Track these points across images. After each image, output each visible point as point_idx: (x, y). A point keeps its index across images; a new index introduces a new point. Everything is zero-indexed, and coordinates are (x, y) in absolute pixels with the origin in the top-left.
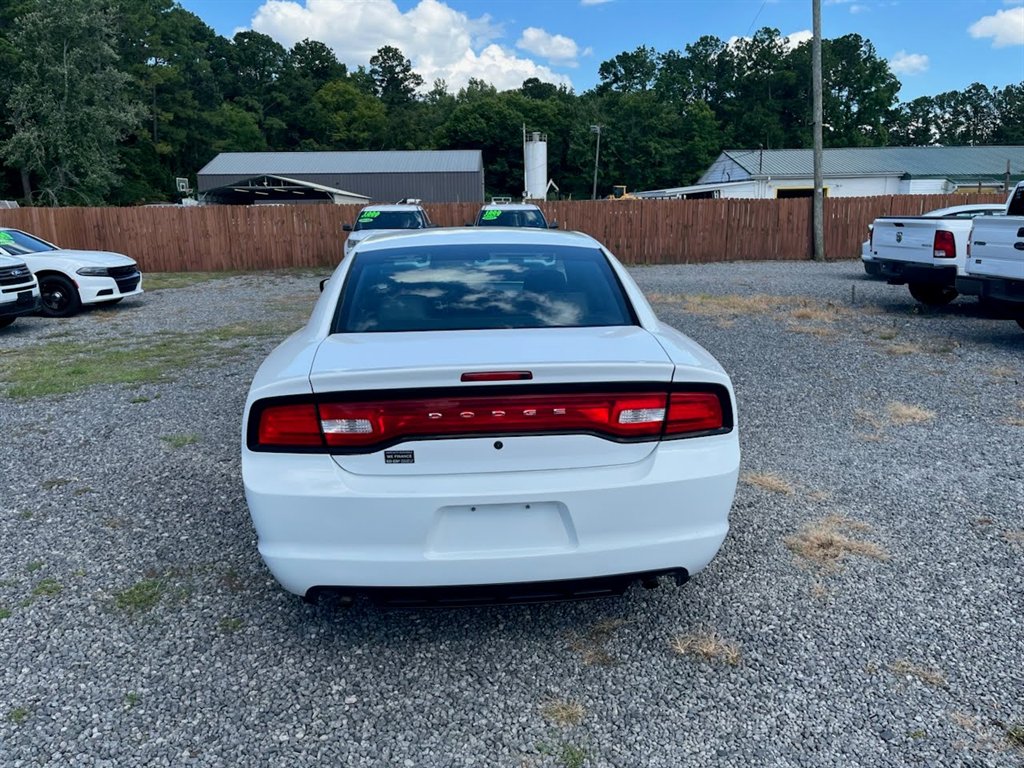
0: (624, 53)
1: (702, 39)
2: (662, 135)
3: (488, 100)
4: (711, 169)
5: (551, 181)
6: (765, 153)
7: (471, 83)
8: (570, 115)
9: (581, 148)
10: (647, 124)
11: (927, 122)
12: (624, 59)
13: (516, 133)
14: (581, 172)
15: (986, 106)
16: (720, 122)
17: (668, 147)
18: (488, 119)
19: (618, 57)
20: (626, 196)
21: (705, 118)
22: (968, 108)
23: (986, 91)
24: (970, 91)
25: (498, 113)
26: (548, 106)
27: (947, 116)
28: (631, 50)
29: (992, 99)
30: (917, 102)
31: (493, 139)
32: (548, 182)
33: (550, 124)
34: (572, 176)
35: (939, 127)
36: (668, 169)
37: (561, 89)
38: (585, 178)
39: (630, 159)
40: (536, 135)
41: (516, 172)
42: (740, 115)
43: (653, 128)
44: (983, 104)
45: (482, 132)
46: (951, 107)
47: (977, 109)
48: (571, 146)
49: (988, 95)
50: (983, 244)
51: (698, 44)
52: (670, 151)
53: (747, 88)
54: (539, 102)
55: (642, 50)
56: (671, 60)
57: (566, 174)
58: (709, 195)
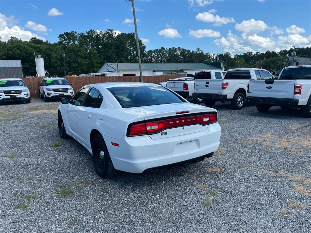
0: (67, 32)
1: (90, 30)
2: (82, 58)
3: (20, 44)
4: (102, 68)
5: (46, 71)
6: (118, 64)
7: (11, 38)
8: (51, 50)
9: (56, 61)
10: (77, 54)
11: (151, 57)
12: (67, 34)
13: (32, 55)
14: (57, 68)
15: (165, 53)
16: (99, 54)
17: (84, 61)
18: (20, 50)
19: (64, 33)
20: (73, 76)
21: (95, 53)
22: (161, 53)
23: (165, 49)
24: (161, 49)
25: (24, 48)
26: (42, 47)
27: (156, 55)
28: (69, 32)
29: (166, 52)
30: (148, 51)
31: (23, 57)
32: (45, 71)
33: (44, 52)
34: (53, 69)
35: (154, 58)
36: (85, 68)
37: (46, 42)
38: (58, 70)
39: (72, 64)
40: (39, 56)
41: (32, 68)
42: (105, 53)
43: (79, 55)
44: (164, 53)
45: (18, 54)
46: (157, 53)
47: (163, 54)
48: (52, 60)
49: (165, 50)
50: (198, 86)
51: (89, 32)
52: (85, 62)
53: (105, 45)
54: (39, 45)
55: (72, 32)
56: (82, 36)
57: (51, 69)
58: (104, 75)
